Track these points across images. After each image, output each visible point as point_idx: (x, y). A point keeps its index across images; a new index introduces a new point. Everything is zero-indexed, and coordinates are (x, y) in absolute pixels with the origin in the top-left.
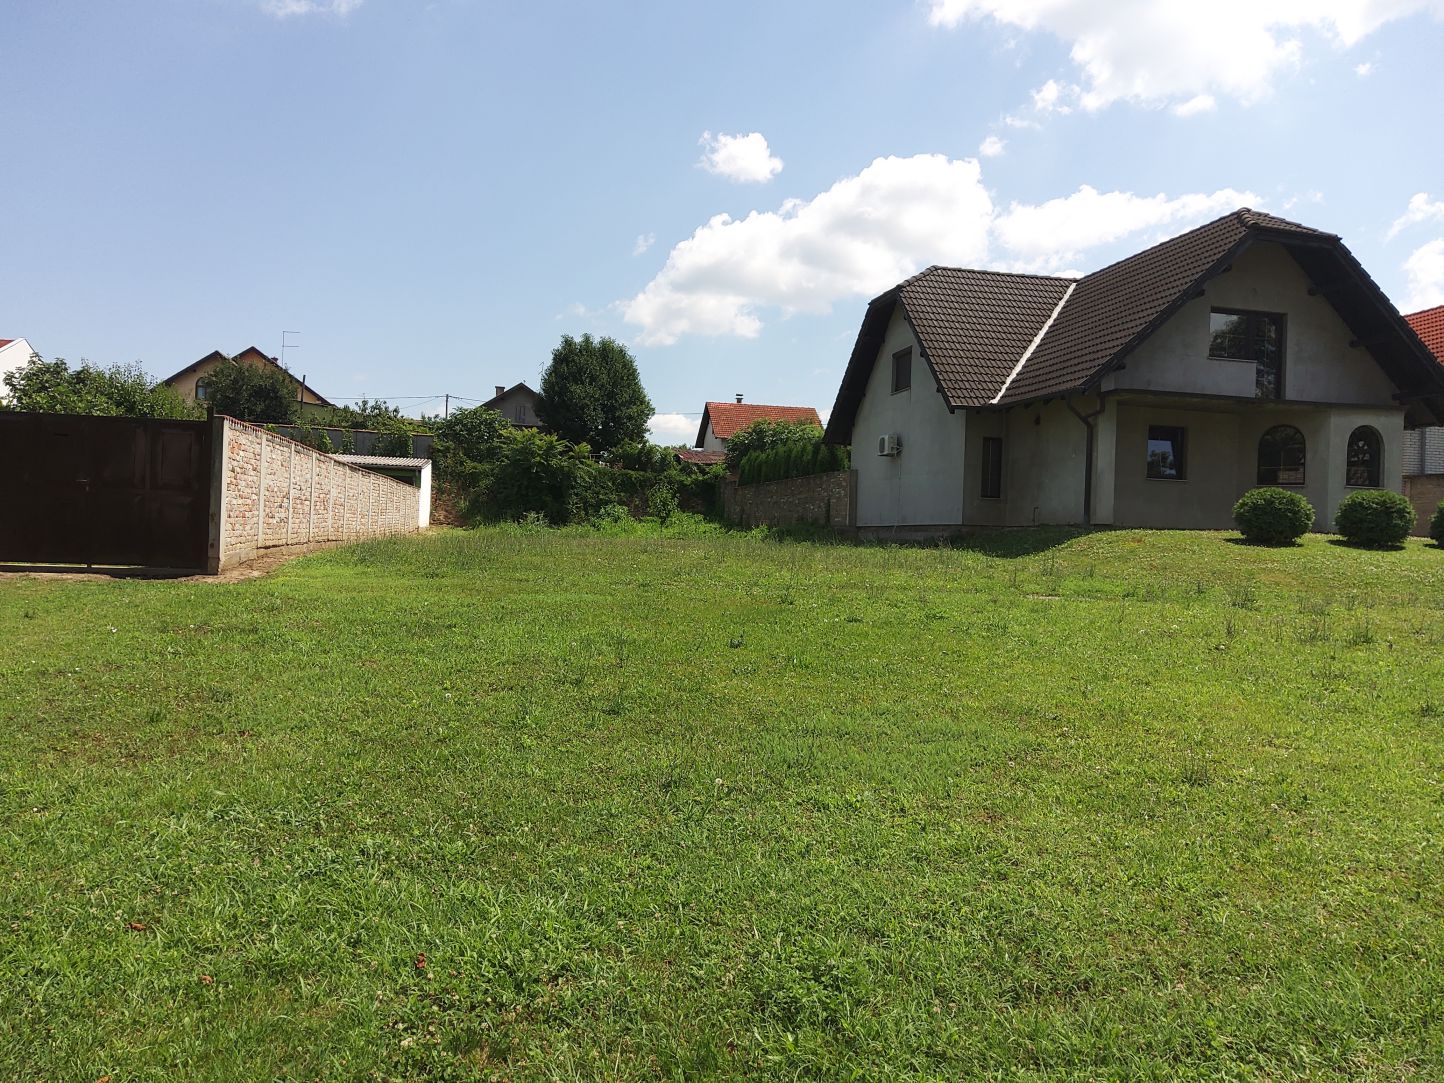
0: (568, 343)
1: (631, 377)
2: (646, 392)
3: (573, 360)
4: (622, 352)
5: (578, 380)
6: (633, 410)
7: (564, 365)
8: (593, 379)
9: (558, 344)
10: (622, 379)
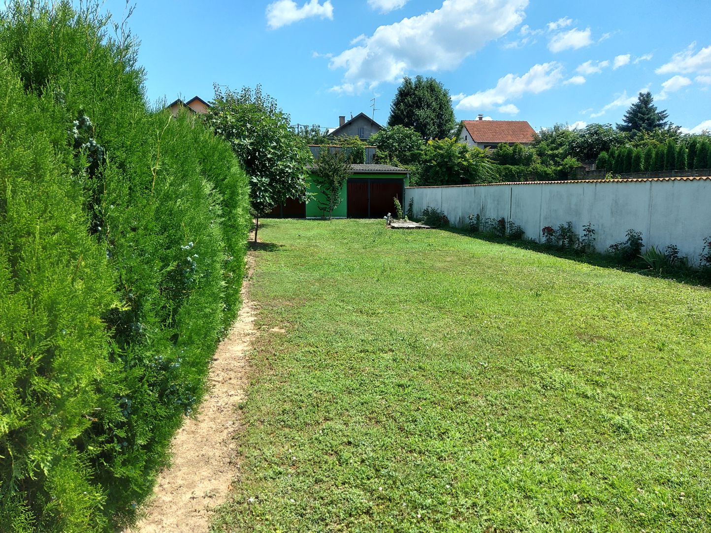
0: (407, 82)
3: (414, 93)
5: (419, 106)
7: (408, 98)
8: (428, 106)
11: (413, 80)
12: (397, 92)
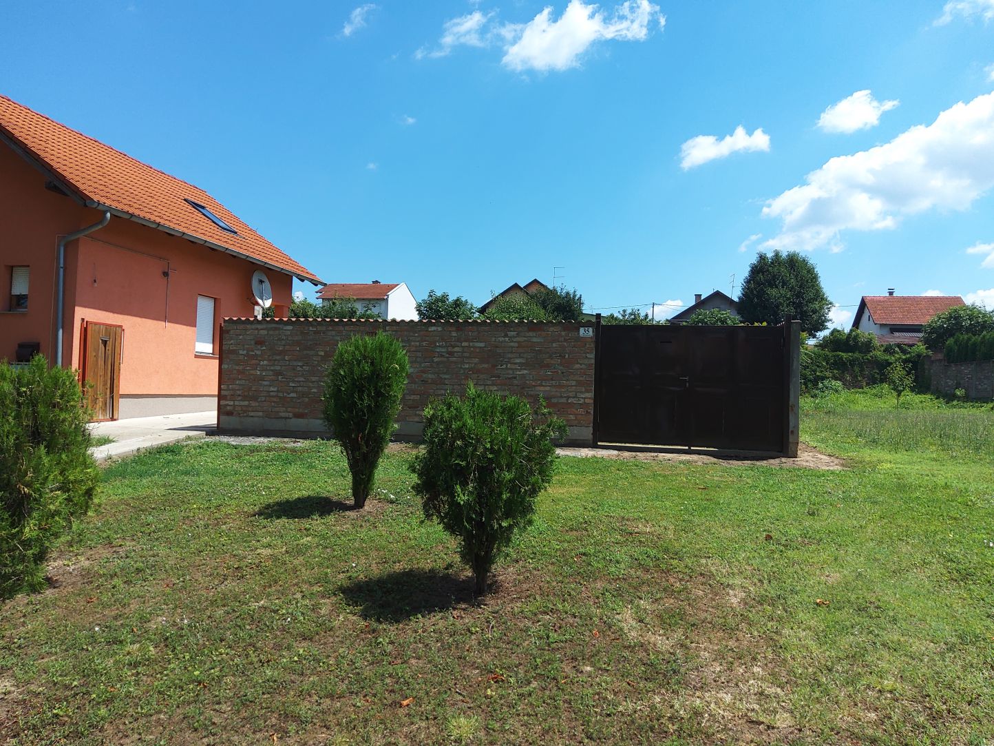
0: (762, 258)
1: (814, 280)
2: (824, 290)
3: (768, 270)
4: (804, 262)
5: (772, 284)
6: (816, 305)
7: (760, 275)
8: (784, 284)
9: (754, 259)
10: (807, 281)
11: (770, 255)
12: (749, 269)
